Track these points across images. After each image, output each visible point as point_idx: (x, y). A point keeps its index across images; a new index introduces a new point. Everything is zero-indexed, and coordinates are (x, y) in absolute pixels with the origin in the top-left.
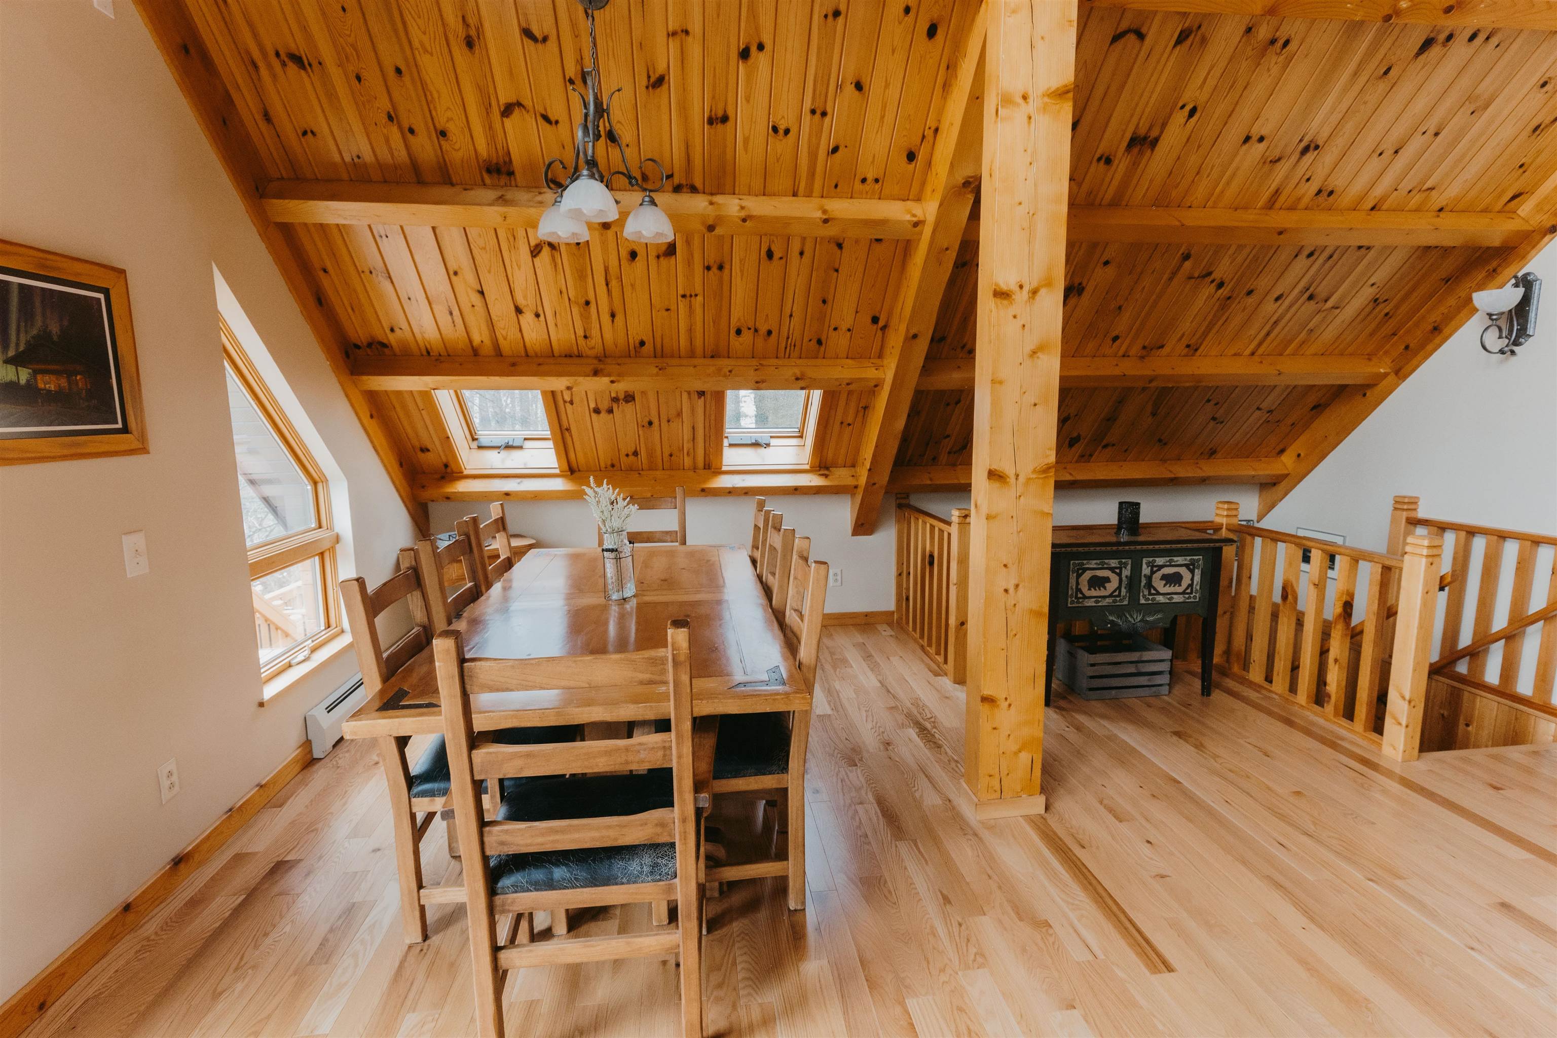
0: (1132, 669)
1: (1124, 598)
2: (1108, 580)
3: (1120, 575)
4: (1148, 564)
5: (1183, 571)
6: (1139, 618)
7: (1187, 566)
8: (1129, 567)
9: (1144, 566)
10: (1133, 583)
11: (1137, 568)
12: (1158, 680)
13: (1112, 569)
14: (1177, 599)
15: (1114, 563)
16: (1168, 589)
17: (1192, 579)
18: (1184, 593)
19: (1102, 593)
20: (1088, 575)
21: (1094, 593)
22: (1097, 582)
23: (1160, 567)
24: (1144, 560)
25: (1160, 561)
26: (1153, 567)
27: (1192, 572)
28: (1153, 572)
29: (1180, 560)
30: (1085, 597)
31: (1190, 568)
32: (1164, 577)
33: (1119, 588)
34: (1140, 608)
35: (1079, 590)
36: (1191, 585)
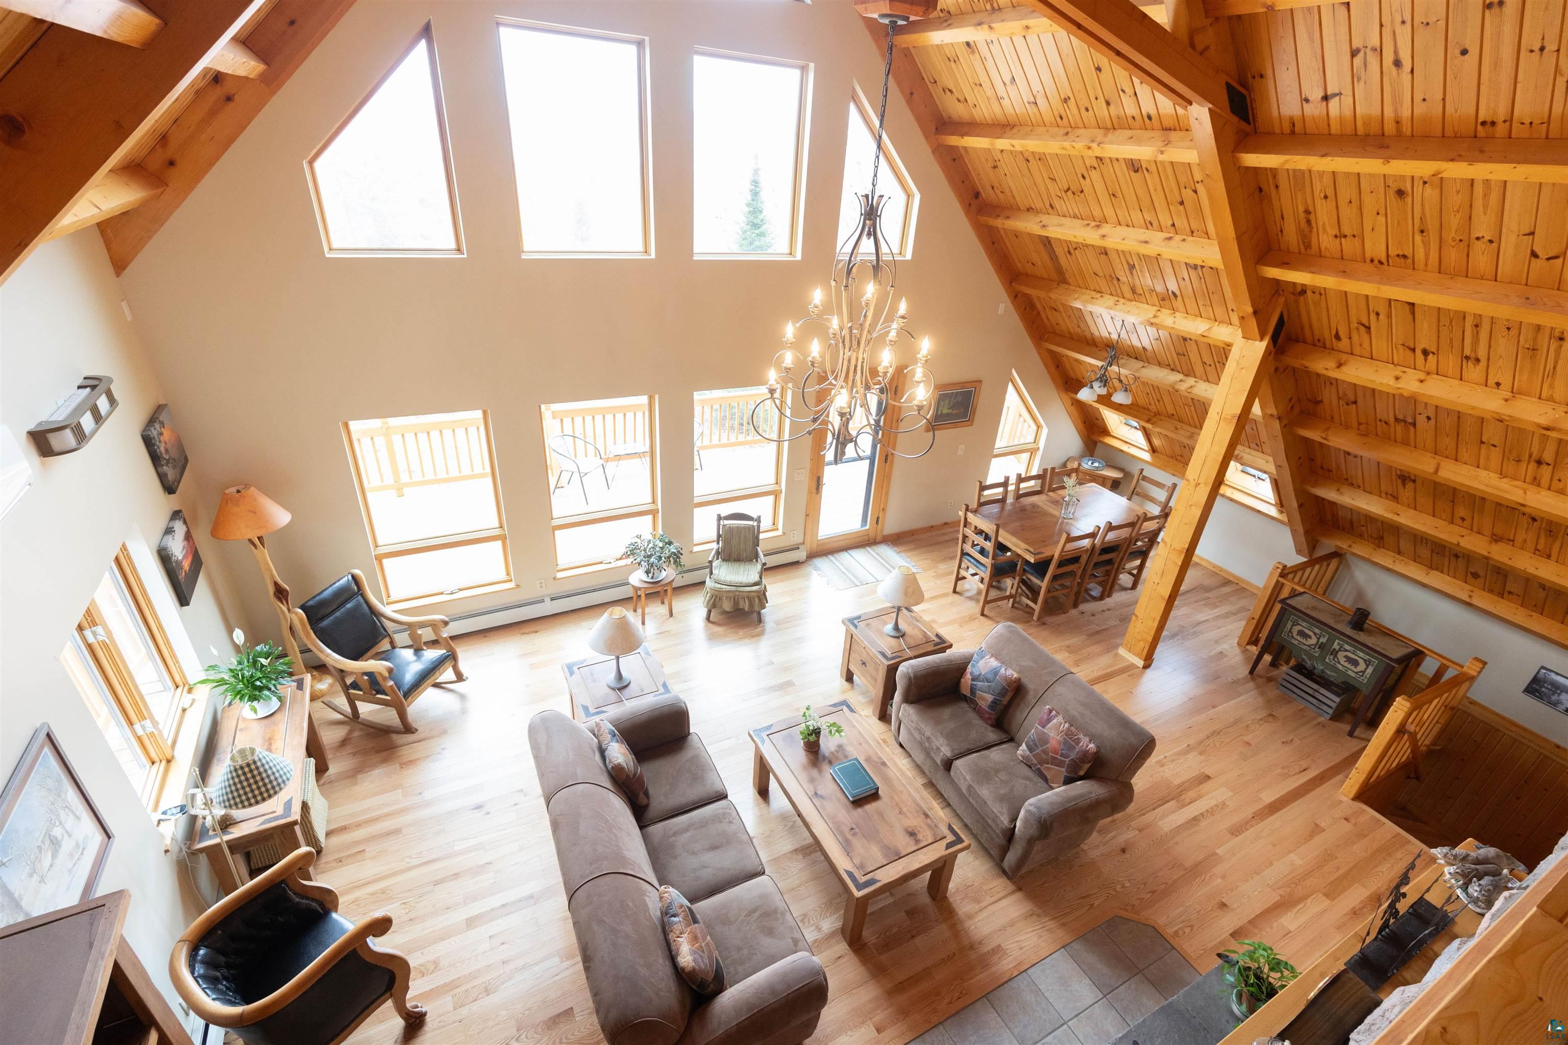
0: (1311, 692)
1: (1317, 652)
2: (1310, 637)
3: (1318, 639)
4: (1339, 644)
5: (1361, 661)
6: (1322, 668)
7: (1365, 661)
8: (1326, 638)
9: (1336, 644)
10: (1325, 648)
11: (1331, 641)
12: (1325, 708)
13: (1315, 634)
14: (1350, 673)
15: (1317, 631)
16: (1346, 664)
17: (1366, 669)
18: (1357, 673)
19: (1304, 641)
20: (1298, 628)
21: (1299, 638)
22: (1301, 633)
23: (1346, 650)
24: (1337, 641)
25: (1347, 647)
26: (1341, 647)
27: (1367, 666)
28: (1340, 650)
29: (1361, 654)
30: (1293, 637)
31: (1368, 664)
32: (1346, 657)
33: (1315, 645)
34: (1325, 664)
35: (1290, 631)
36: (1364, 672)
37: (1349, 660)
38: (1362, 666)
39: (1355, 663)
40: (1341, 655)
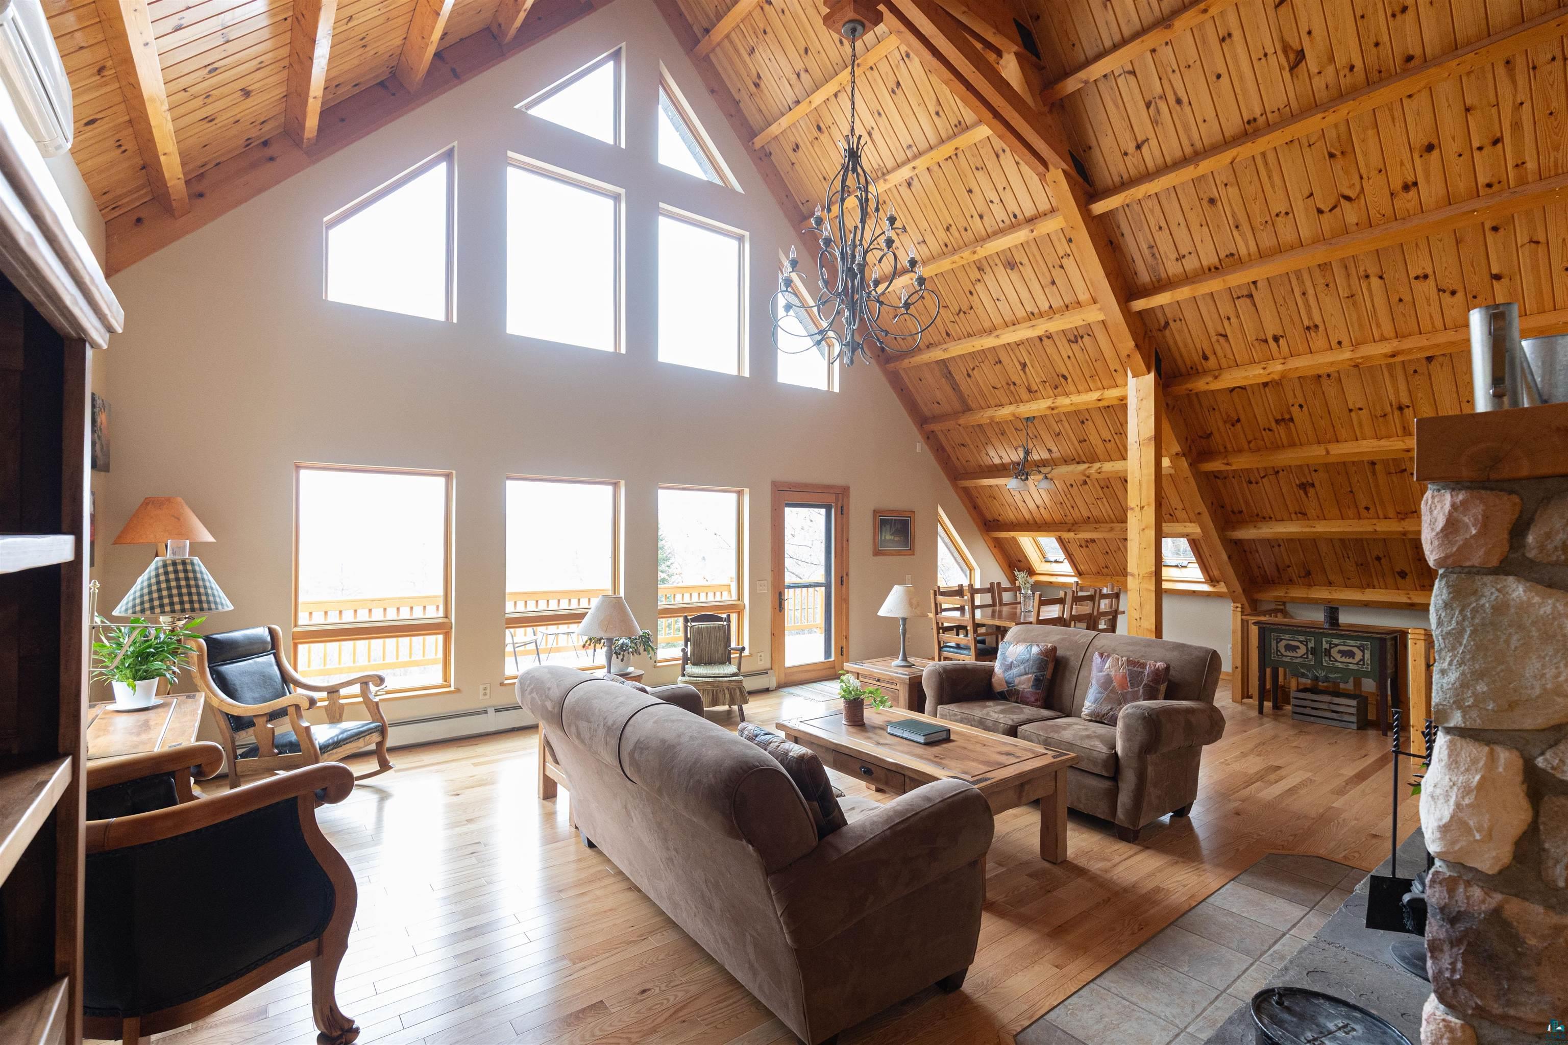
0: (1325, 706)
1: (1311, 660)
2: (1298, 648)
3: (1306, 645)
4: (1327, 642)
5: (1355, 650)
6: (1323, 674)
7: (1358, 647)
8: (1313, 642)
9: (1324, 643)
10: (1317, 652)
11: (1319, 643)
12: (1348, 718)
13: (1301, 642)
14: (1351, 667)
15: (1302, 638)
16: (1343, 659)
17: (1363, 656)
18: (1357, 664)
19: (1294, 654)
20: (1283, 643)
21: (1288, 653)
22: (1289, 648)
23: (1337, 645)
24: (1324, 640)
25: (1336, 641)
26: (1331, 644)
27: (1363, 651)
28: (1331, 648)
29: (1352, 642)
30: (1283, 655)
31: (1362, 648)
32: (1340, 652)
33: (1307, 653)
34: (1323, 668)
35: (1278, 650)
36: (1363, 660)
37: (1343, 653)
38: (1358, 655)
39: (1351, 654)
40: (1334, 652)
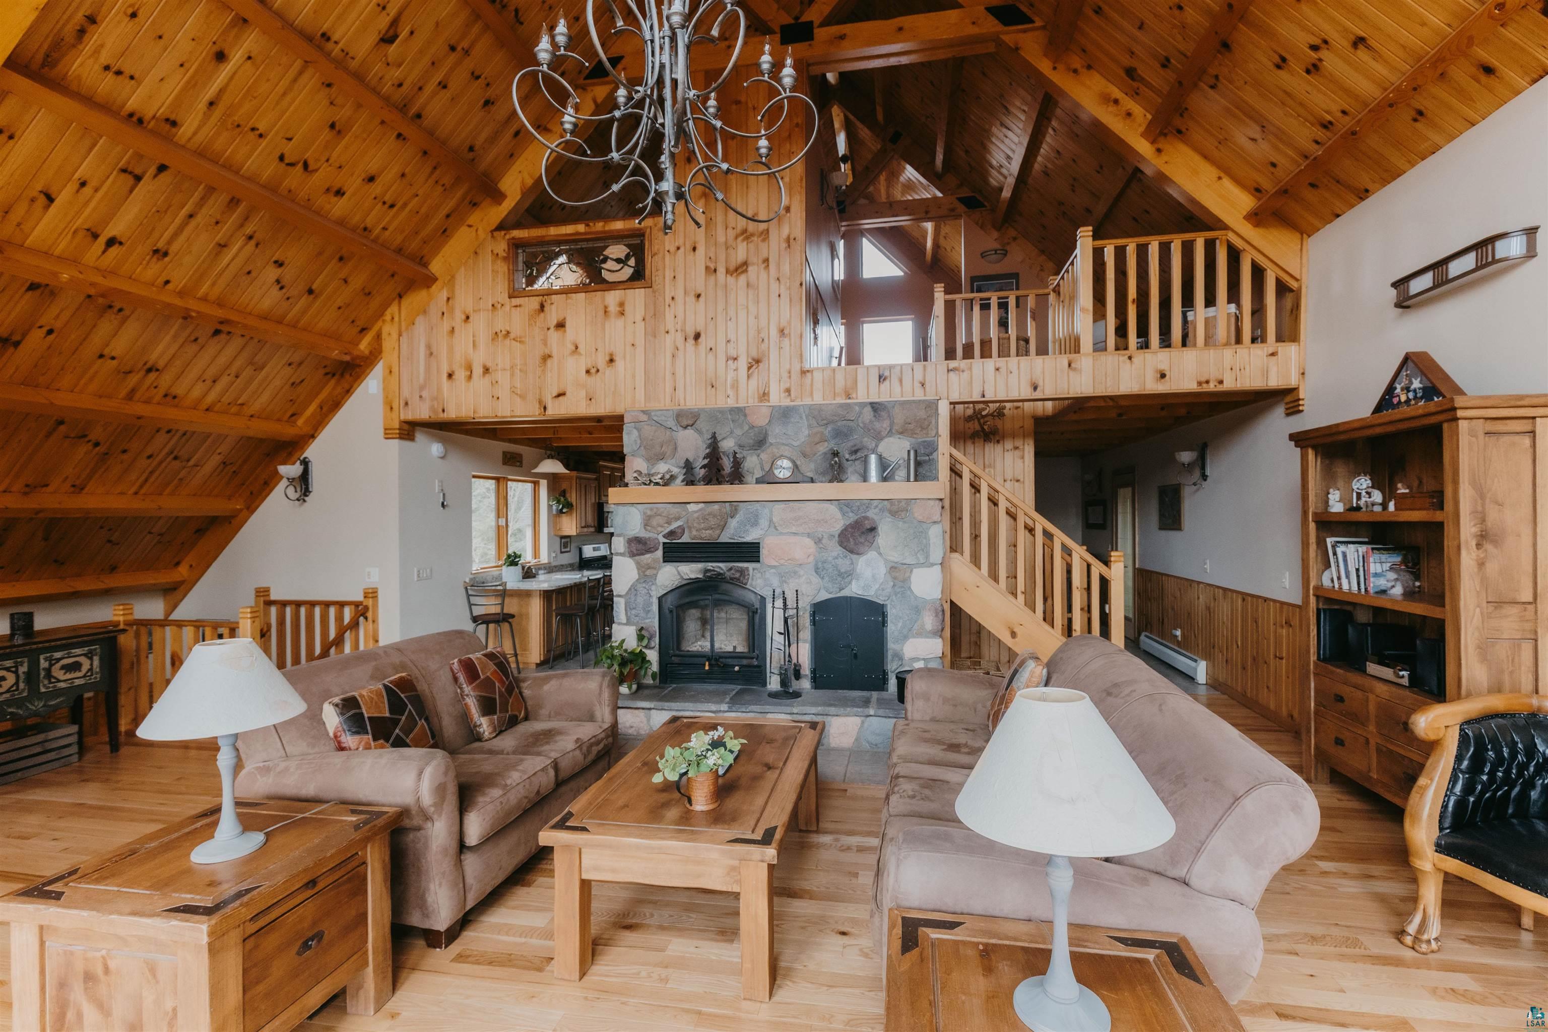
0: (38, 749)
1: (23, 690)
3: (16, 672)
4: (46, 659)
5: (82, 660)
6: (41, 705)
7: (86, 655)
8: (26, 665)
9: (42, 661)
10: (32, 678)
11: (34, 665)
12: (66, 752)
13: (8, 669)
14: (77, 682)
15: (8, 663)
16: (68, 676)
17: (91, 665)
18: (85, 676)
23: (58, 660)
24: (42, 657)
25: (58, 655)
26: (51, 660)
27: (91, 659)
28: (51, 665)
29: (78, 651)
31: (89, 656)
32: (63, 668)
33: (17, 683)
34: (41, 696)
36: (91, 669)
37: (68, 668)
38: (86, 666)
39: (76, 666)
40: (57, 672)
